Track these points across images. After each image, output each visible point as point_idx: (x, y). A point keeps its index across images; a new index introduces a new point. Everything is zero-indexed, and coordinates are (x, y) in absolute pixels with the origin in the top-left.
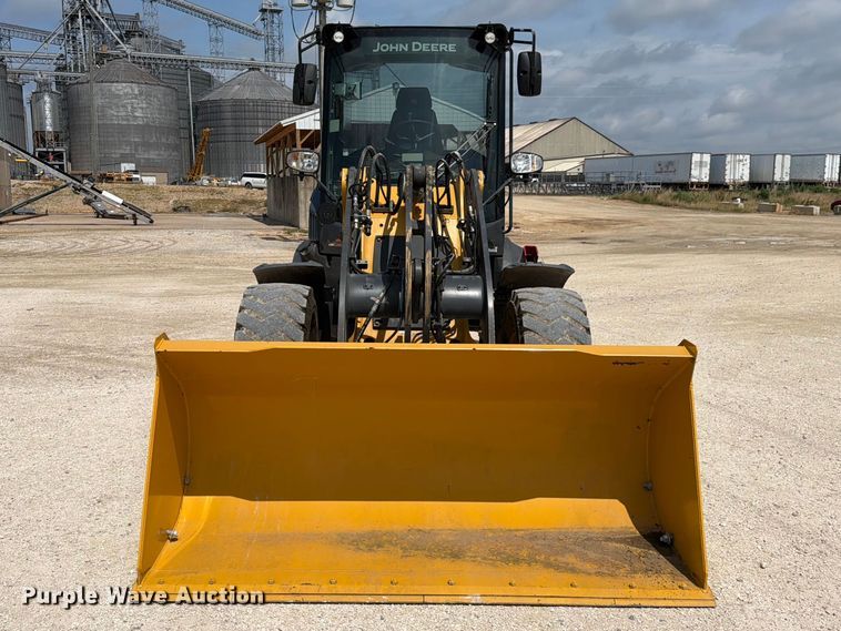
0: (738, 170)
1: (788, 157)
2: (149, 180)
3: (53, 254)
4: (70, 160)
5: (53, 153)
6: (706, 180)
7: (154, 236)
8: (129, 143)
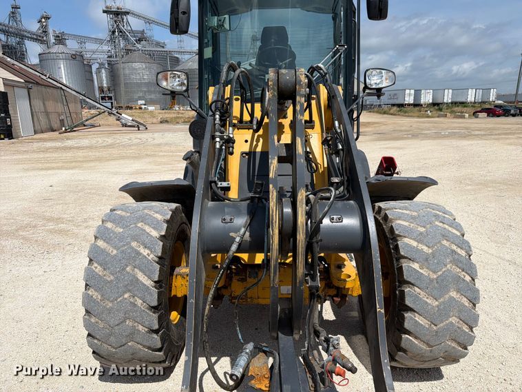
0: (427, 98)
1: (451, 91)
2: (151, 108)
3: (90, 148)
4: (115, 100)
5: (108, 97)
6: (412, 102)
7: (143, 136)
8: (141, 91)
